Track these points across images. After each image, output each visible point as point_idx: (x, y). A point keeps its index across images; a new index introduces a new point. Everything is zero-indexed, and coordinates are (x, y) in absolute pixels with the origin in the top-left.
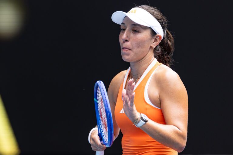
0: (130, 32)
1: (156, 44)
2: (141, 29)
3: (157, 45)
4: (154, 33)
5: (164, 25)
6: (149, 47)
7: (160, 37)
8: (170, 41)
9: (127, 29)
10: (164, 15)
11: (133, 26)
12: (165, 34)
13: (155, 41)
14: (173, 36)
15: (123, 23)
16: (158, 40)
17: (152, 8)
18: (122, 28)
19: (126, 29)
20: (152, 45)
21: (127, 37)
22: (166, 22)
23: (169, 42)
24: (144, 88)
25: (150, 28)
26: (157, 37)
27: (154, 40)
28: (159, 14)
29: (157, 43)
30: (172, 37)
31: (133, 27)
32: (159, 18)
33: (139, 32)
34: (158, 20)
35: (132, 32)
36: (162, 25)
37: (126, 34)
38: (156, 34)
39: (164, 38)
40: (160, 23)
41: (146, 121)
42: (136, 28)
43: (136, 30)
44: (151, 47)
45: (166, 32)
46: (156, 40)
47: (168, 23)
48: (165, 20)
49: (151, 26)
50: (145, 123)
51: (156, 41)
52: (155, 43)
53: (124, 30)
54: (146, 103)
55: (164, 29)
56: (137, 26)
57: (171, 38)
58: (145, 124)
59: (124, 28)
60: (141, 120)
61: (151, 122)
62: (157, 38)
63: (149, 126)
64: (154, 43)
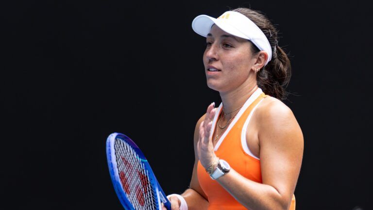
0: (220, 47)
1: (259, 66)
2: (235, 43)
3: (261, 67)
4: (255, 49)
5: (272, 37)
6: (249, 70)
7: (266, 56)
8: (284, 64)
9: (216, 42)
10: (272, 23)
11: (224, 38)
12: (275, 52)
13: (257, 62)
14: (288, 56)
15: (209, 35)
16: (263, 60)
17: (253, 12)
18: (208, 41)
19: (213, 43)
20: (253, 68)
21: (215, 54)
22: (276, 33)
23: (281, 65)
24: (241, 130)
25: (249, 41)
26: (261, 55)
27: (255, 60)
28: (265, 21)
29: (261, 64)
30: (287, 59)
31: (224, 40)
32: (264, 27)
33: (232, 47)
34: (263, 29)
35: (223, 48)
36: (268, 38)
37: (214, 50)
38: (259, 51)
39: (273, 58)
40: (265, 34)
41: (226, 171)
42: (228, 41)
43: (227, 43)
44: (252, 71)
45: (275, 49)
46: (259, 60)
47: (279, 35)
48: (274, 31)
49: (251, 38)
50: (223, 173)
51: (259, 62)
52: (258, 64)
53: (210, 44)
54: (244, 153)
55: (272, 45)
56: (229, 38)
57: (285, 59)
58: (223, 175)
59: (211, 42)
60: (218, 169)
61: (233, 174)
62: (260, 57)
63: (229, 178)
64: (255, 64)
